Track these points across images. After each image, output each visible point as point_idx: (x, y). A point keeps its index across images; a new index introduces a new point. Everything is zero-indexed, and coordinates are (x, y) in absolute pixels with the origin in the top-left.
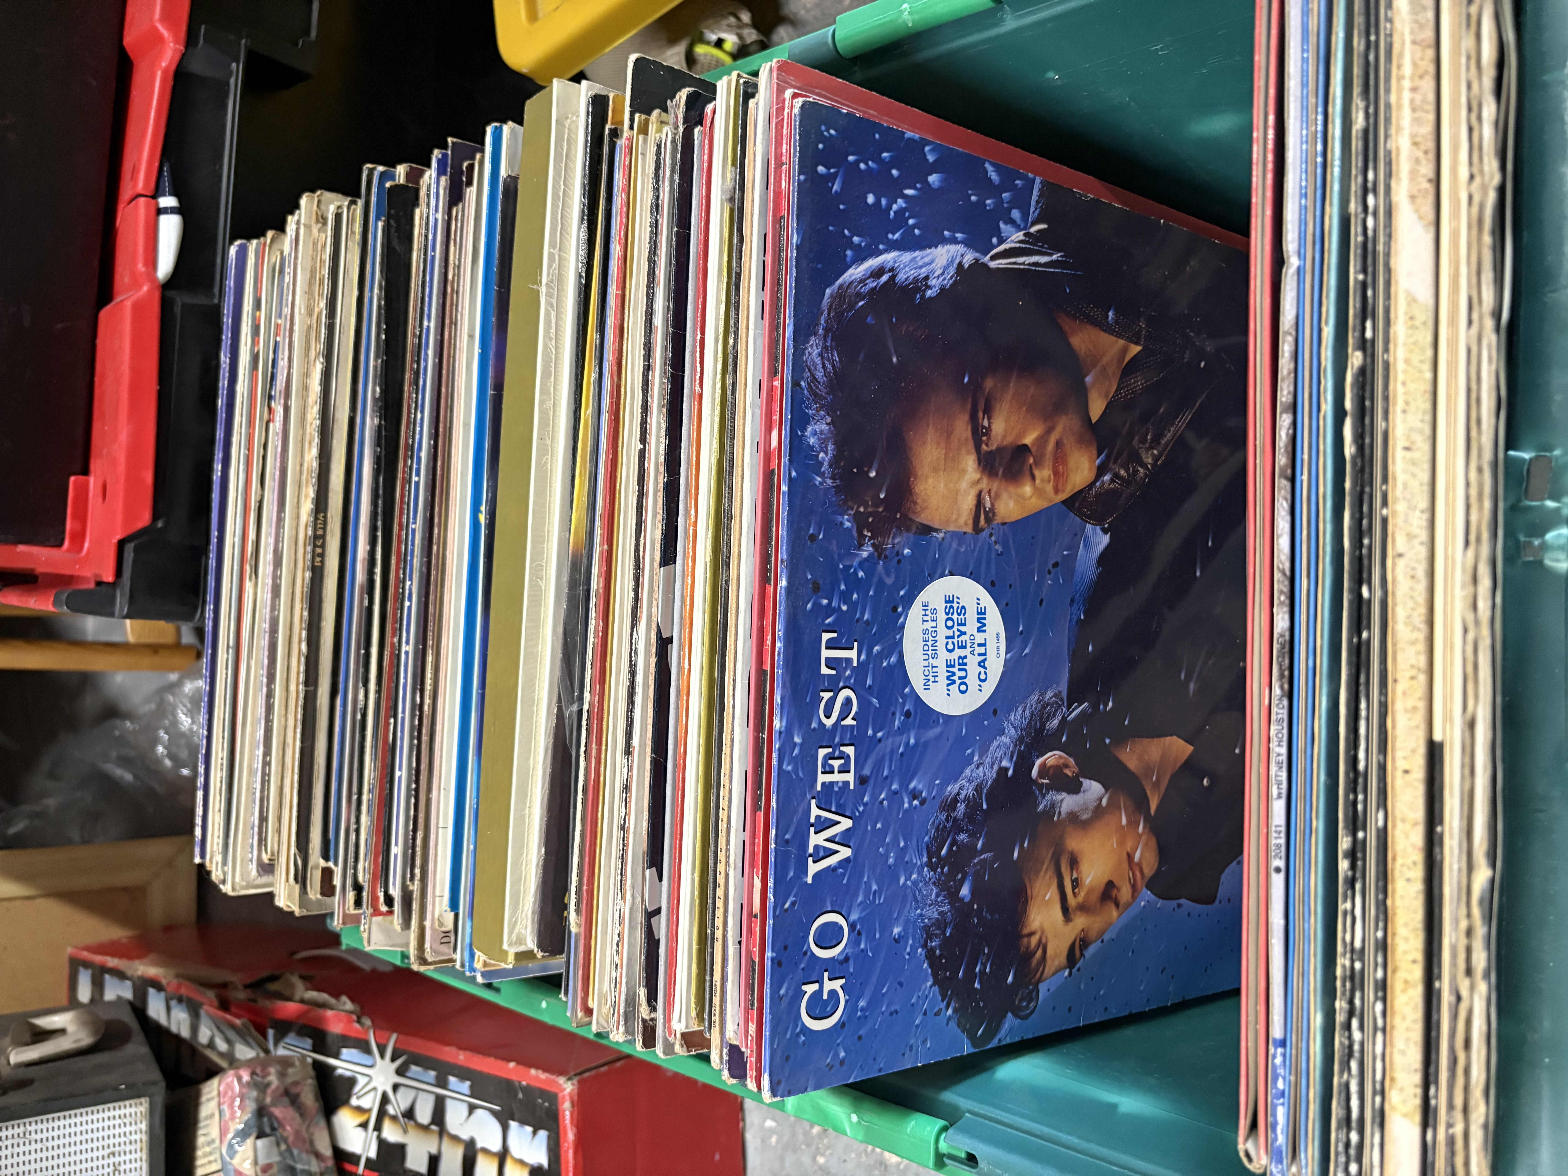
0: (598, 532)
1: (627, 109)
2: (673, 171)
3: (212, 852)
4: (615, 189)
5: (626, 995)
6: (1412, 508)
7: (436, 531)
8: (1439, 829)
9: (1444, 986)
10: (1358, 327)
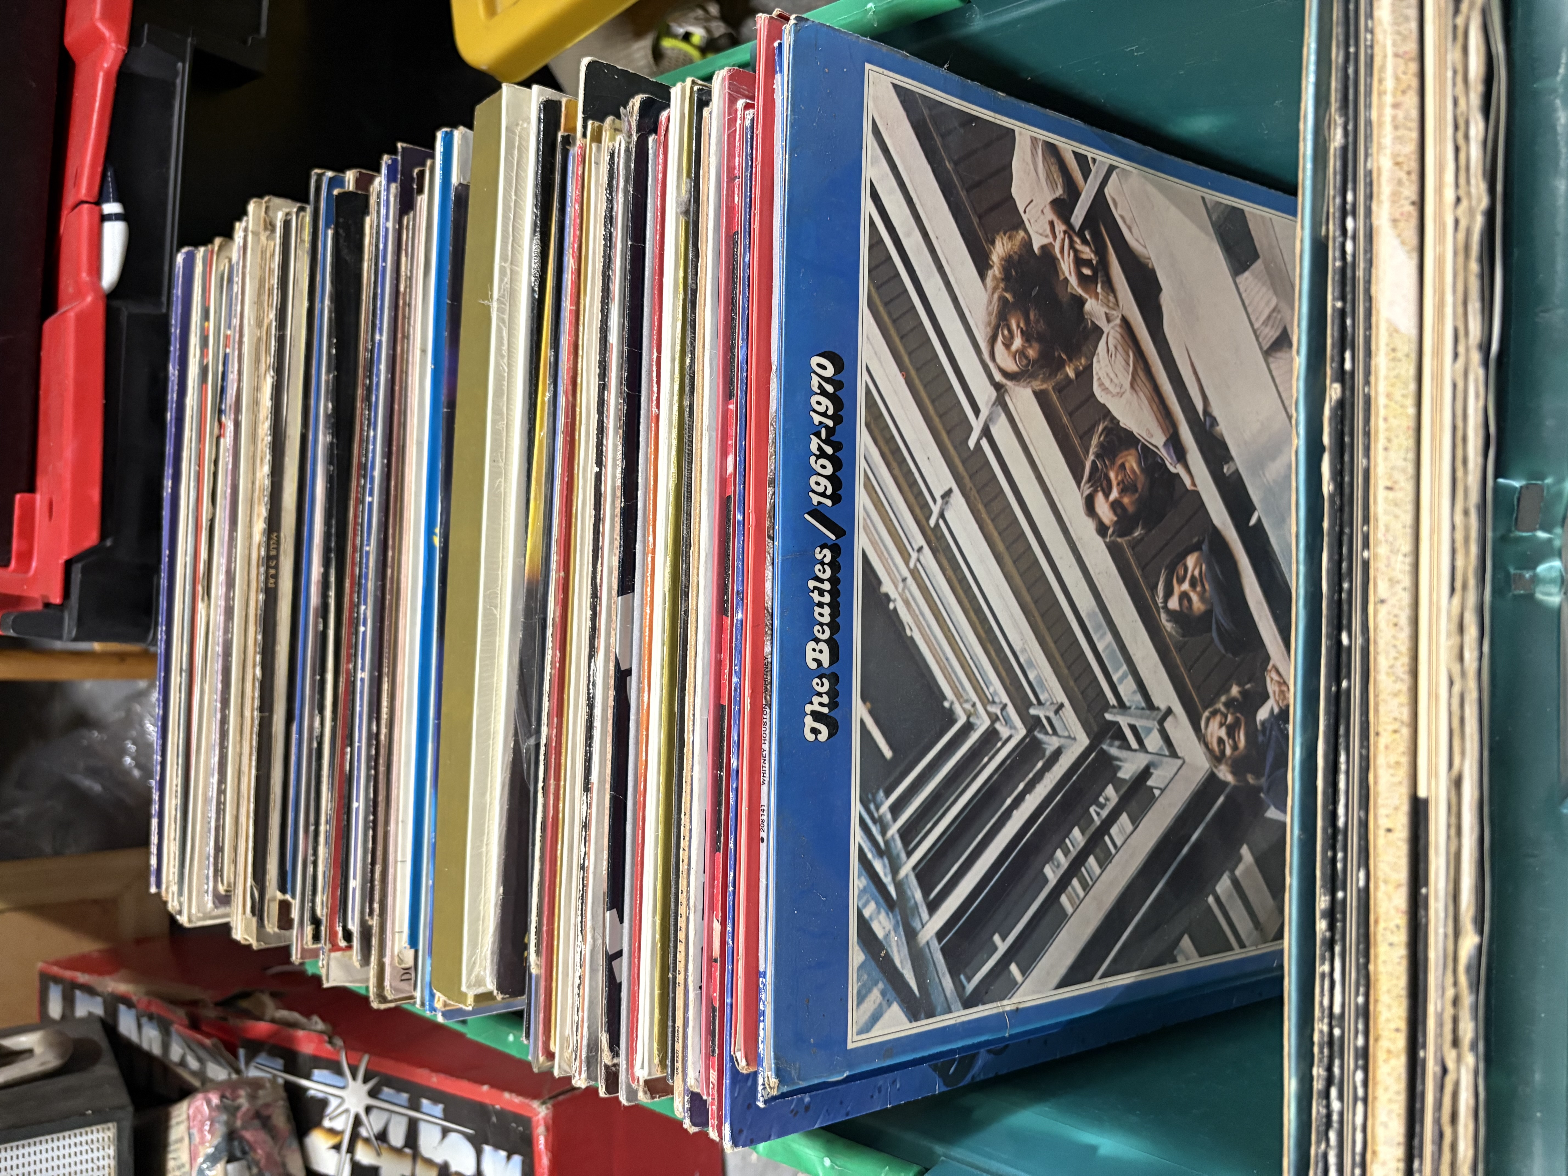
0: (554, 558)
1: (580, 116)
2: (627, 181)
3: (168, 882)
4: (569, 200)
5: (589, 1039)
6: (1394, 551)
7: (390, 553)
8: (1424, 891)
9: (1429, 1055)
10: (1337, 358)
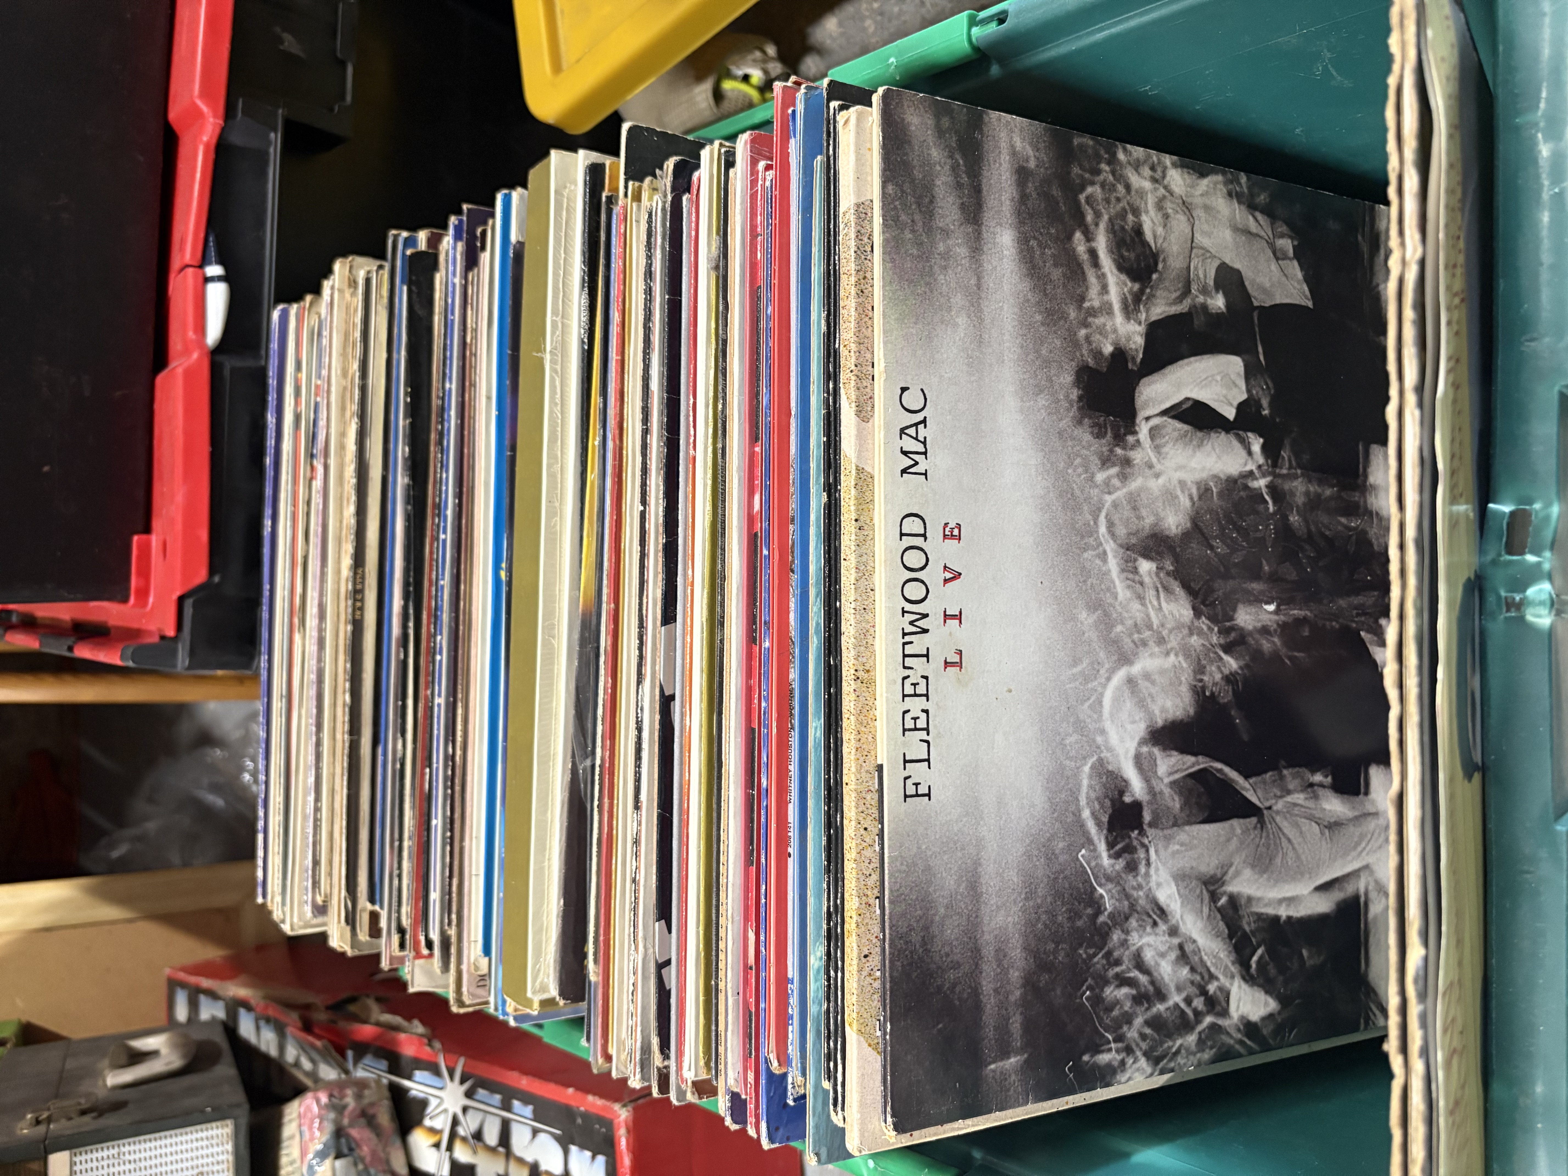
0: (605, 591)
1: (622, 177)
2: (664, 238)
3: (273, 892)
4: (613, 257)
5: (642, 1043)
7: (462, 587)
